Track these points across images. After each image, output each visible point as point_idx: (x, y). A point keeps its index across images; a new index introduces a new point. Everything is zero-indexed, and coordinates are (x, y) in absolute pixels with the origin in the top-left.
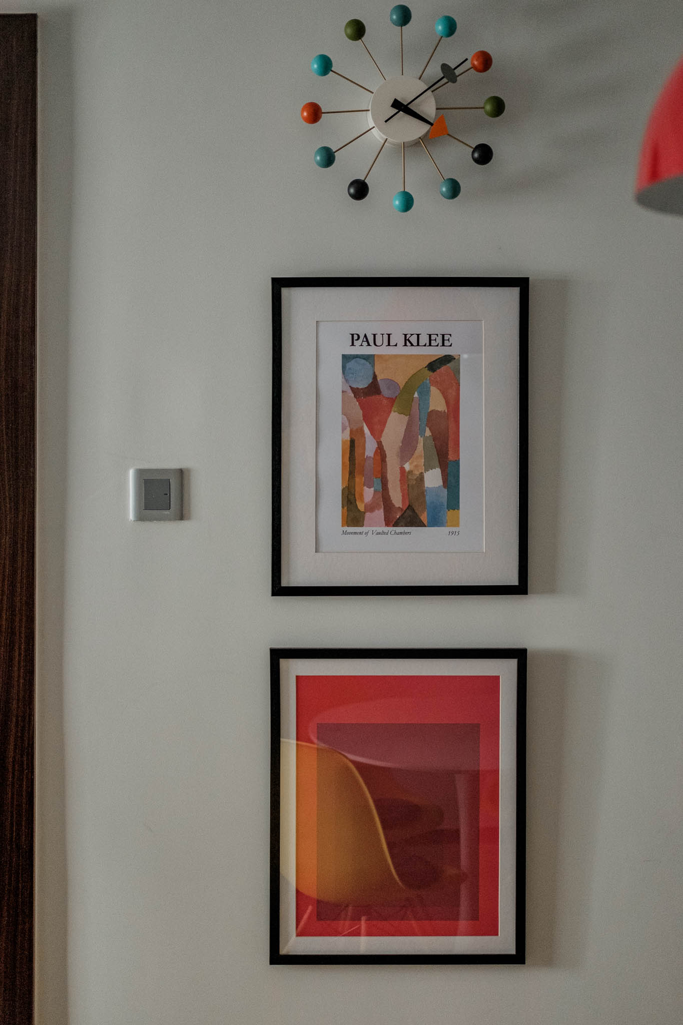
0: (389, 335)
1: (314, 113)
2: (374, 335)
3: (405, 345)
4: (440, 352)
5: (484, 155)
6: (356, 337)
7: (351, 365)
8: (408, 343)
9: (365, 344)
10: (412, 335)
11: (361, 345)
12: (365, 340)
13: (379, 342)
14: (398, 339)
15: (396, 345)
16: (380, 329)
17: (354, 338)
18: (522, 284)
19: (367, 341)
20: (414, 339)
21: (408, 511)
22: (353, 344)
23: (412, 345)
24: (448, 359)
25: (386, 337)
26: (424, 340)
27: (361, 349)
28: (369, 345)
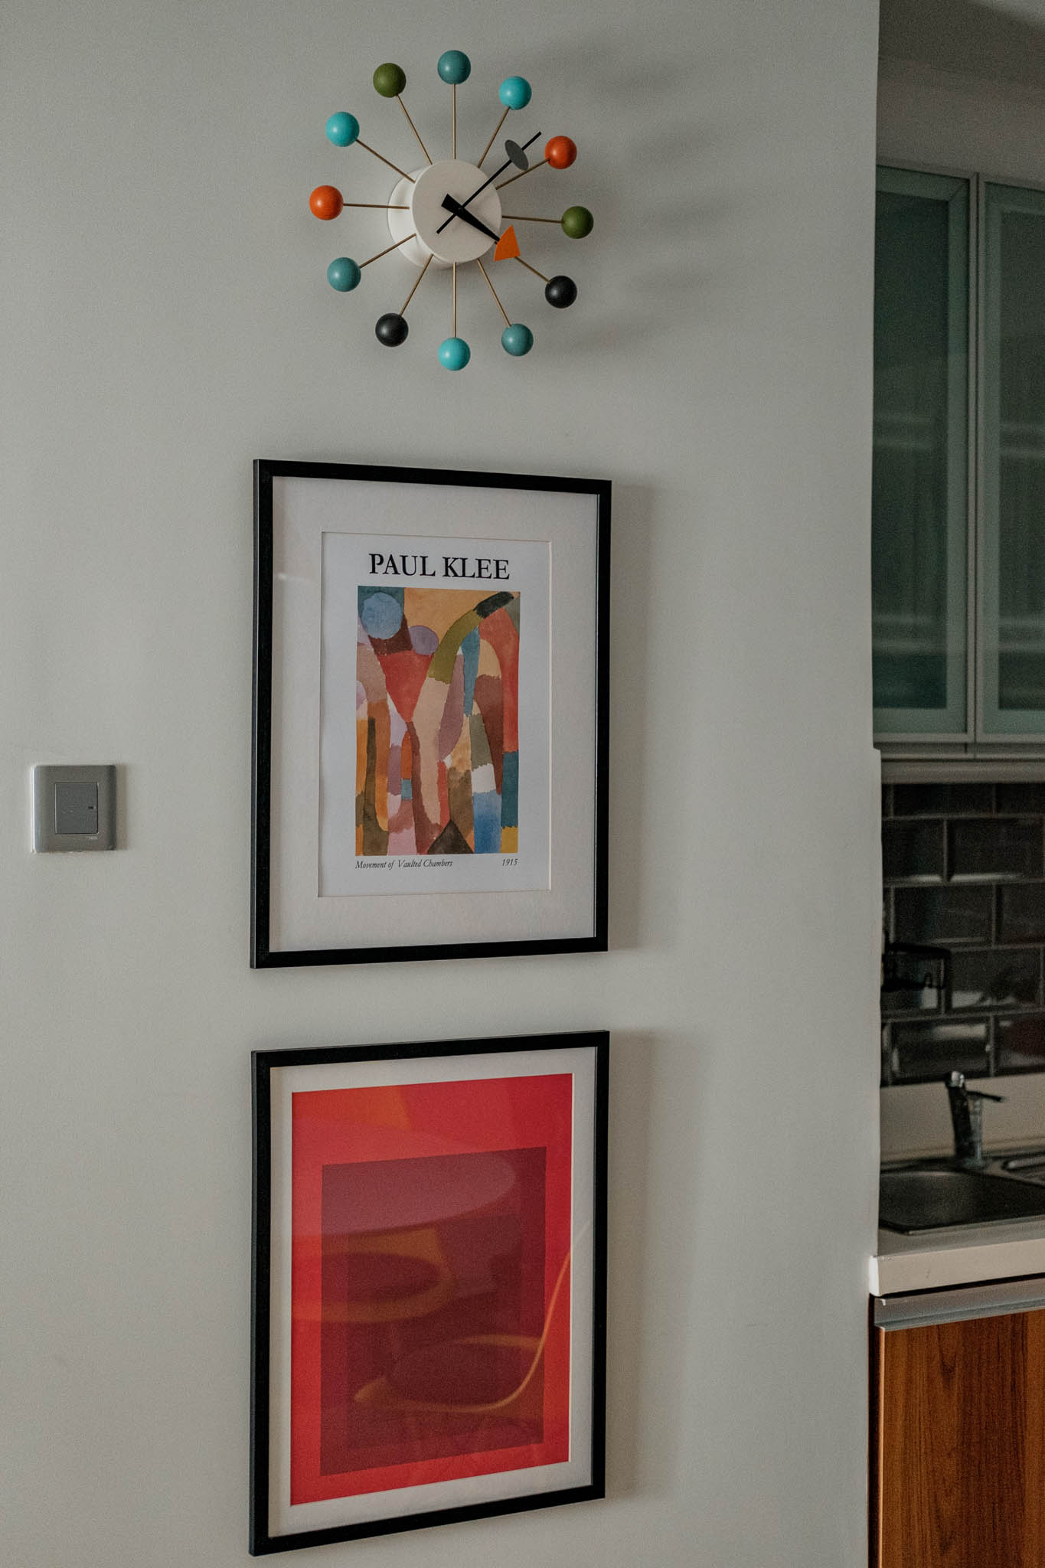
0: (424, 558)
1: (333, 204)
2: (404, 558)
3: (447, 575)
4: (492, 587)
5: (563, 293)
6: (378, 559)
7: (371, 602)
8: (450, 572)
9: (391, 570)
10: (455, 559)
11: (386, 573)
12: (390, 564)
13: (410, 569)
14: (435, 565)
15: (434, 575)
16: (413, 548)
17: (376, 560)
18: (601, 488)
19: (394, 566)
20: (457, 566)
21: (448, 831)
22: (374, 571)
23: (456, 575)
24: (503, 598)
25: (419, 561)
26: (472, 568)
27: (384, 579)
28: (396, 572)
